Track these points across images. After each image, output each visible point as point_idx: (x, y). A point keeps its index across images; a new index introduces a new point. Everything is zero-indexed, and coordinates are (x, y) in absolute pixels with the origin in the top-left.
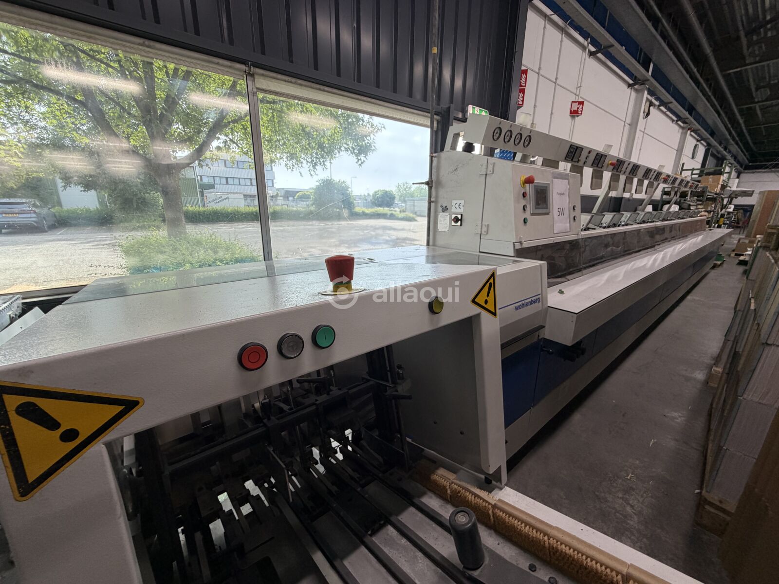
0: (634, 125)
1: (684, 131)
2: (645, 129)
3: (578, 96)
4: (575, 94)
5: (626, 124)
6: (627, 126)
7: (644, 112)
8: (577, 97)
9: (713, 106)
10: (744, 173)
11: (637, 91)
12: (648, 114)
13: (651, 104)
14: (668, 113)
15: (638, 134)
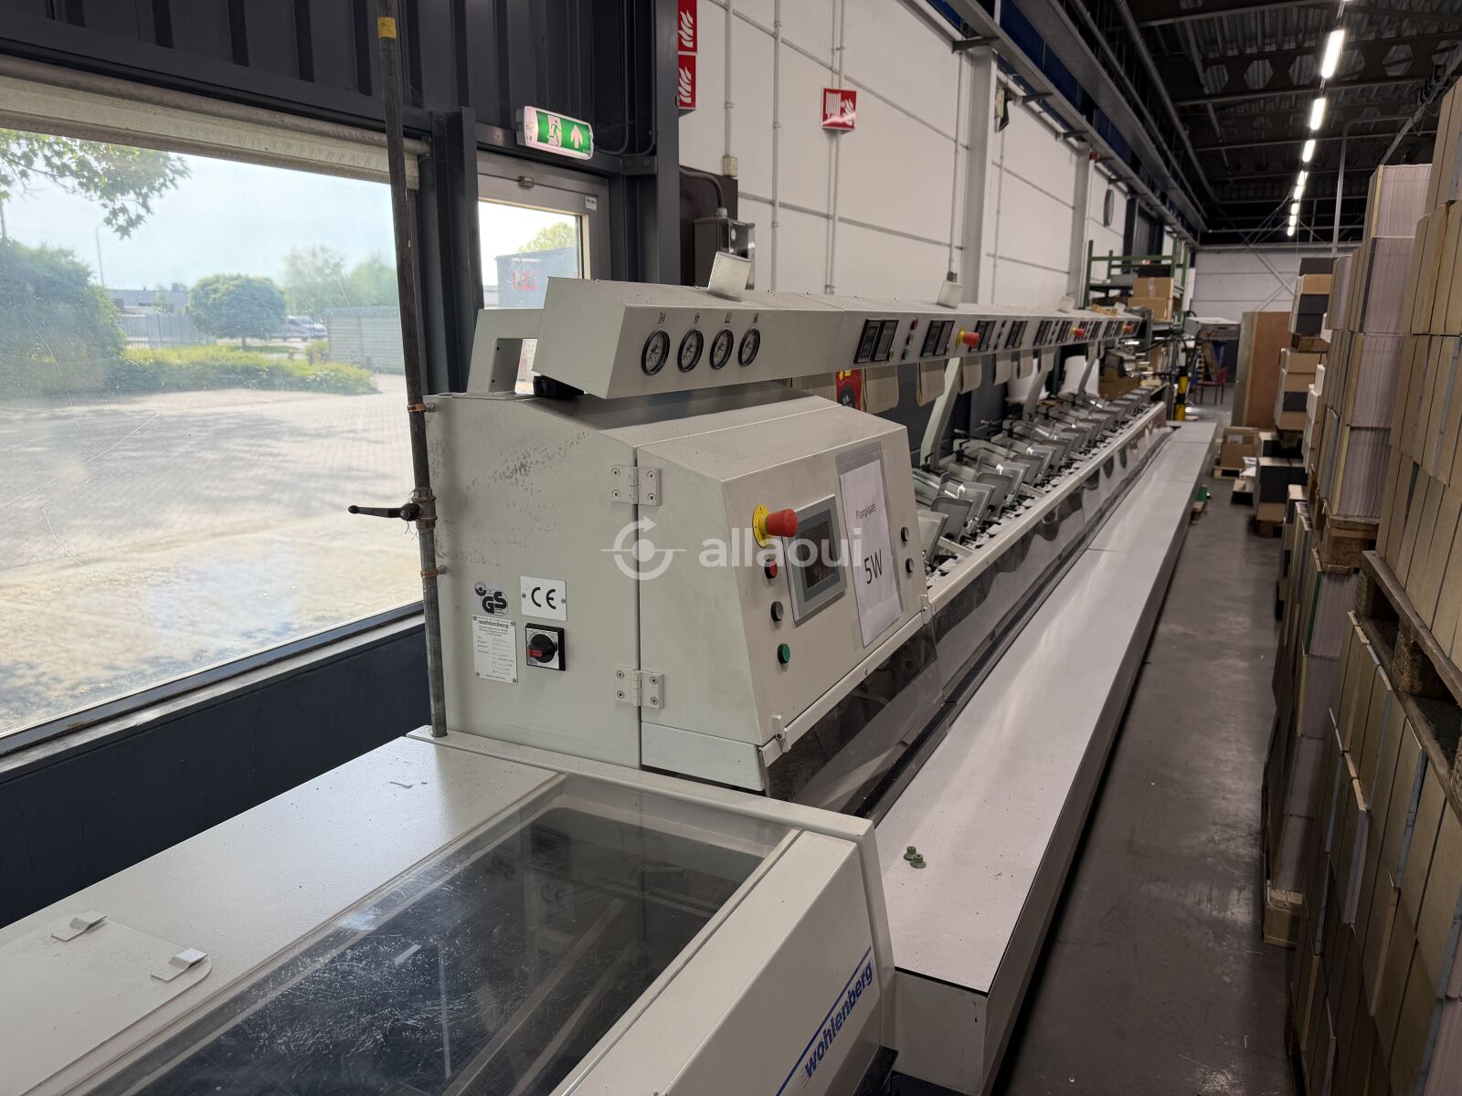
0: (976, 149)
1: (1082, 159)
2: (1002, 157)
3: (839, 73)
4: (831, 69)
5: (960, 148)
6: (963, 153)
7: (996, 117)
8: (836, 77)
9: (1130, 101)
10: (1202, 251)
11: (973, 59)
12: (1004, 121)
13: (1009, 96)
14: (1046, 116)
15: (991, 173)
